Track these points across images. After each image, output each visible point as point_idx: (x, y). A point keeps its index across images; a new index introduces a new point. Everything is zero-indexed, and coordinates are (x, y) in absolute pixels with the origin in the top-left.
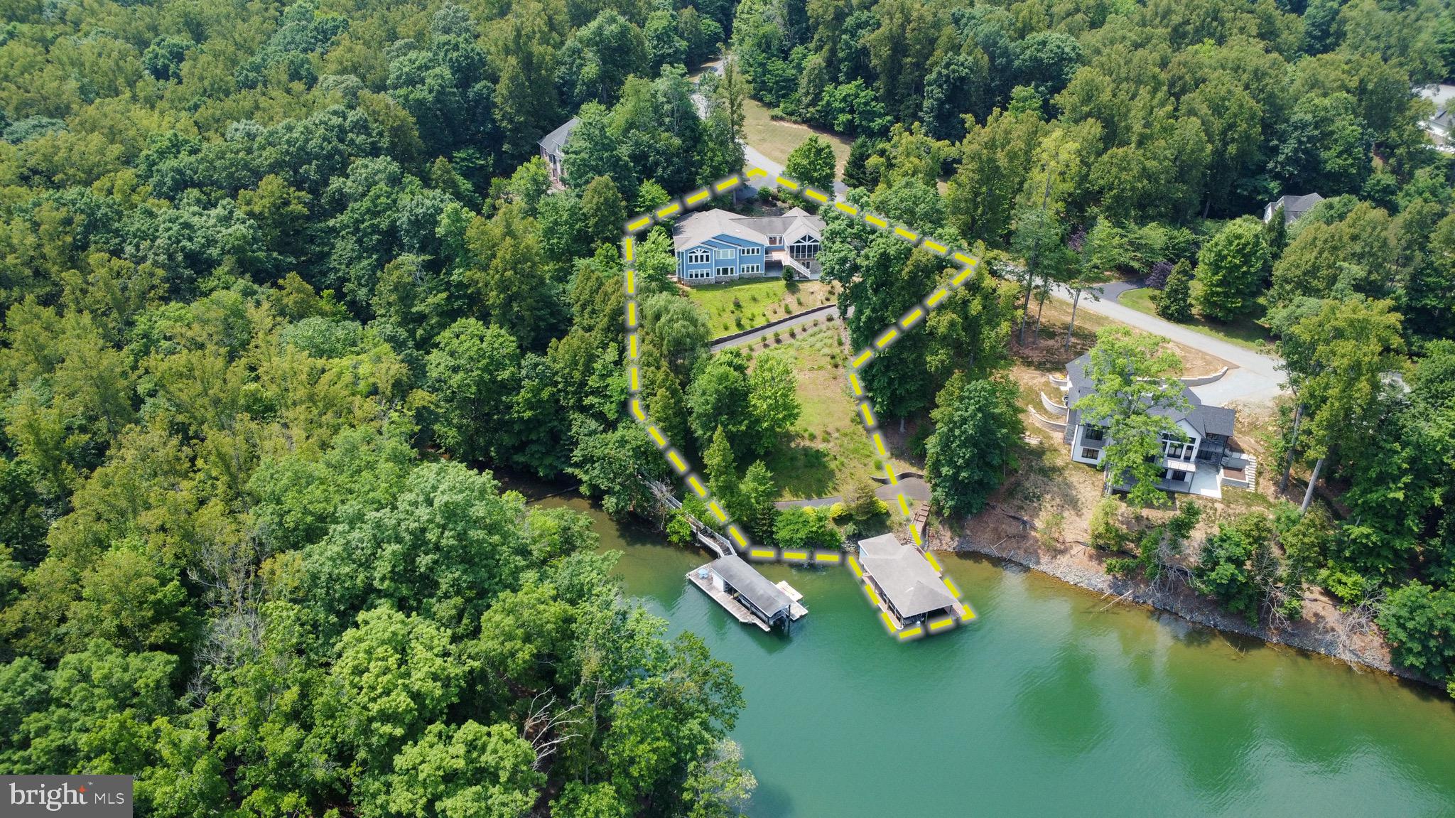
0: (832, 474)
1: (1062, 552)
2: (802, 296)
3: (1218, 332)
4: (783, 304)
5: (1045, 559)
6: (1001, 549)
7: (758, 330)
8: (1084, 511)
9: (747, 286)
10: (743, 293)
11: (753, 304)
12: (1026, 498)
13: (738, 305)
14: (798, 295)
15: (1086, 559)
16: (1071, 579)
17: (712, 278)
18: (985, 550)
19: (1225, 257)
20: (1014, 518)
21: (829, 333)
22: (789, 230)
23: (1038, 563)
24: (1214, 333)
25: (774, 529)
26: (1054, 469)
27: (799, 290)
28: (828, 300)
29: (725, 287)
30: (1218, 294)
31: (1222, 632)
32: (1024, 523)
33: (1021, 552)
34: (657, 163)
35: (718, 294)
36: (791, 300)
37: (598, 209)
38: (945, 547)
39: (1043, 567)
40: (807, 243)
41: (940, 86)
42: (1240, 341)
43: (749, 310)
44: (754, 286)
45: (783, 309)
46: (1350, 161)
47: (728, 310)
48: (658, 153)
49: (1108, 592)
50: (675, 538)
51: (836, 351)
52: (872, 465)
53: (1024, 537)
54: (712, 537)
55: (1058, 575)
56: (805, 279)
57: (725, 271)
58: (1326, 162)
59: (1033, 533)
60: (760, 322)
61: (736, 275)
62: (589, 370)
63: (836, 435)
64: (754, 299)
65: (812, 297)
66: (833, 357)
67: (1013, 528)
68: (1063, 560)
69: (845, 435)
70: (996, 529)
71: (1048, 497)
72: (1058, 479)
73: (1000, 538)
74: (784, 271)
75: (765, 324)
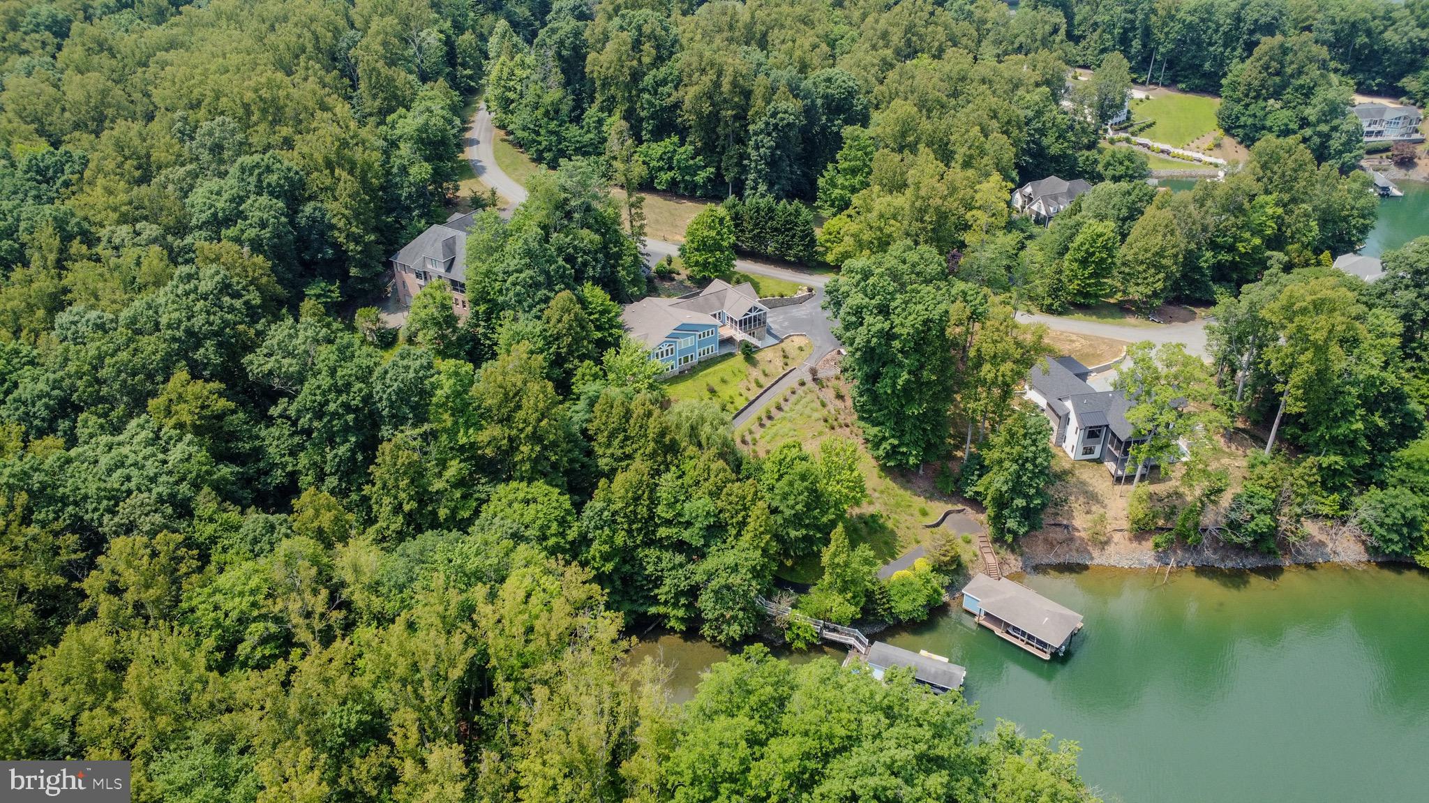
0: (892, 532)
1: (1106, 543)
2: (762, 366)
3: (1091, 315)
4: (751, 379)
5: (1096, 553)
6: (1057, 555)
7: (743, 411)
8: (1106, 501)
9: (711, 370)
10: (711, 376)
11: (724, 387)
12: (1056, 505)
13: (712, 391)
14: (760, 366)
15: (1127, 542)
16: (1125, 564)
17: (676, 369)
18: (1045, 561)
19: (1093, 253)
20: (1055, 525)
21: (809, 397)
22: (726, 305)
23: (1092, 559)
24: (1088, 317)
25: (893, 604)
26: (1065, 473)
27: (758, 361)
28: (786, 364)
29: (693, 375)
30: (1089, 285)
31: (1252, 570)
32: (1066, 527)
33: (1074, 554)
34: (585, 264)
35: (689, 383)
36: (755, 373)
37: (571, 327)
38: (1014, 569)
39: (1096, 562)
40: (752, 314)
41: (769, 134)
42: (1110, 320)
43: (725, 393)
44: (716, 368)
45: (754, 385)
46: (1066, 144)
47: (706, 399)
48: (585, 253)
49: (1157, 565)
50: (799, 644)
51: (825, 412)
52: (917, 513)
53: (1072, 539)
54: (835, 630)
55: (1113, 563)
56: (758, 349)
57: (686, 359)
58: (1049, 147)
59: (1077, 534)
60: (740, 403)
61: (695, 361)
62: (654, 502)
63: (877, 495)
64: (724, 381)
65: (771, 366)
66: (826, 421)
67: (1059, 534)
68: (1110, 549)
69: (882, 492)
70: (1046, 540)
71: (1073, 498)
72: (1072, 480)
73: (1052, 546)
74: (739, 345)
75: (746, 404)
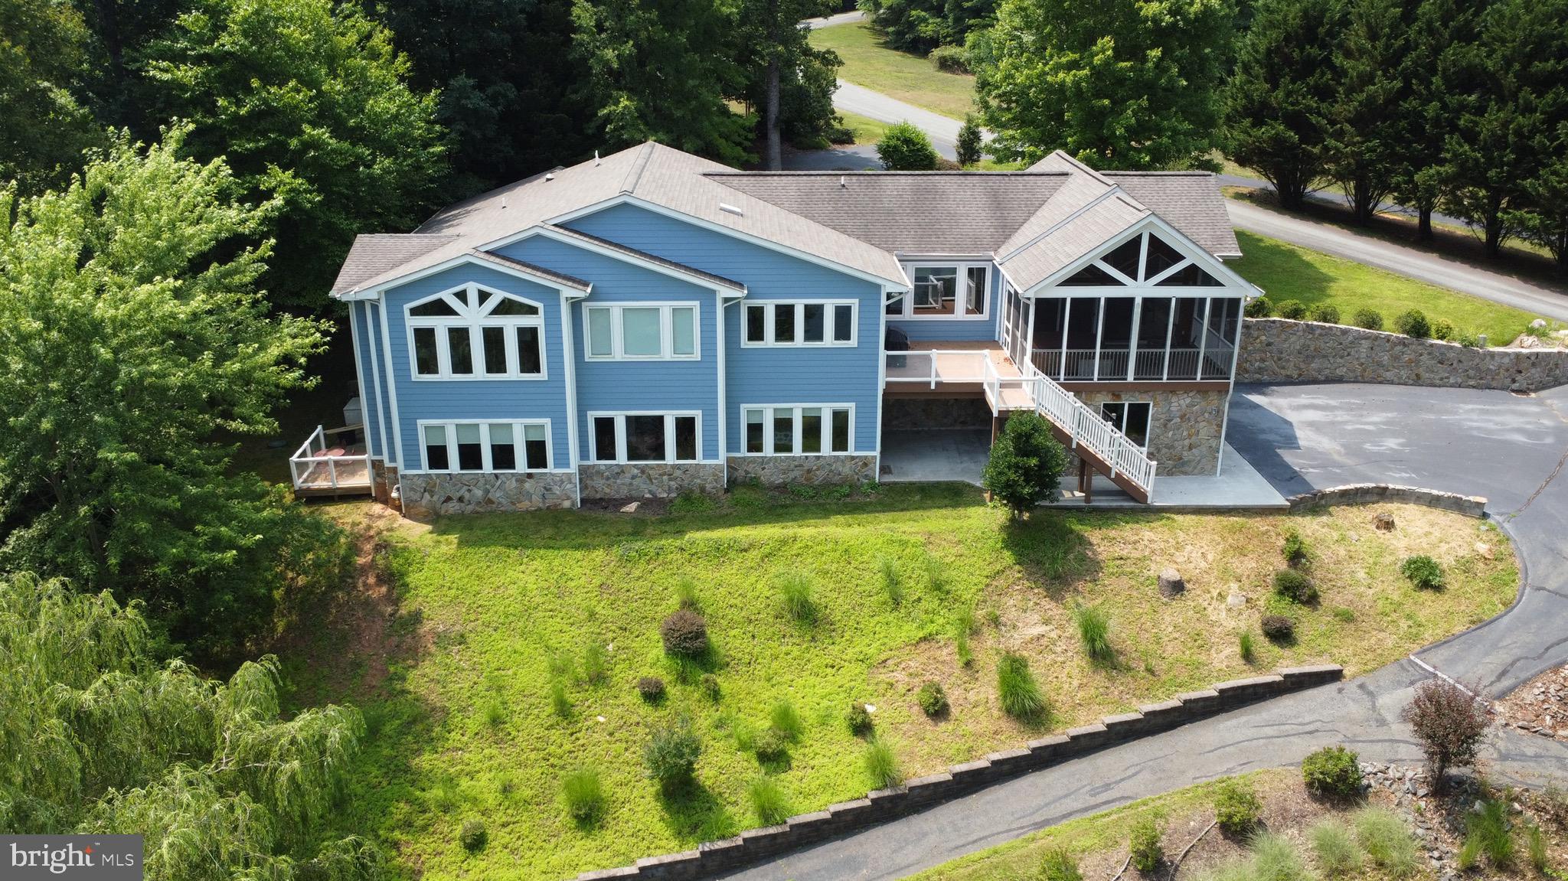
4: (989, 652)
9: (768, 532)
14: (1086, 599)
22: (1019, 238)
27: (1091, 568)
28: (1281, 635)
29: (638, 528)
40: (1139, 289)
44: (808, 531)
45: (988, 690)
47: (626, 678)
57: (645, 435)
65: (1174, 615)
74: (1001, 446)
